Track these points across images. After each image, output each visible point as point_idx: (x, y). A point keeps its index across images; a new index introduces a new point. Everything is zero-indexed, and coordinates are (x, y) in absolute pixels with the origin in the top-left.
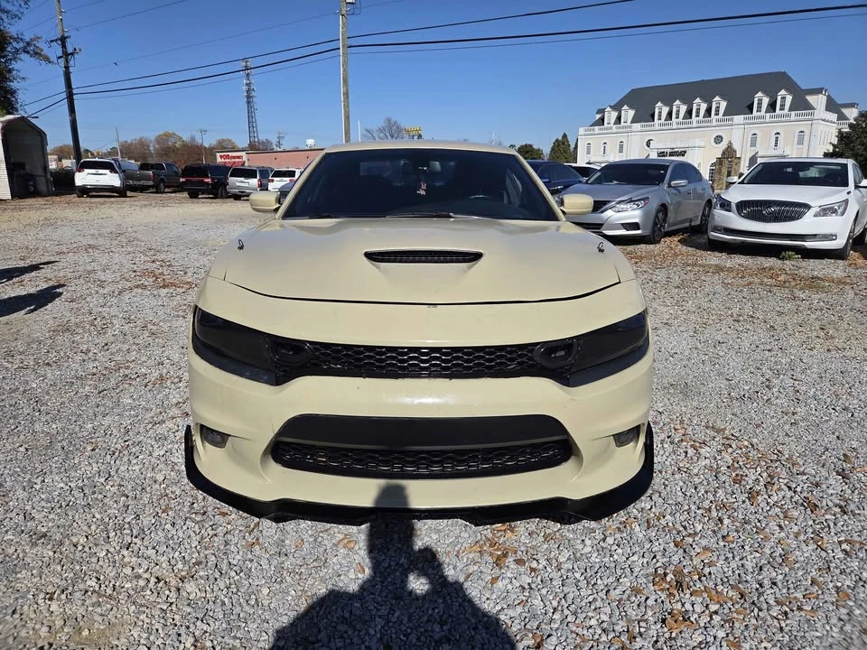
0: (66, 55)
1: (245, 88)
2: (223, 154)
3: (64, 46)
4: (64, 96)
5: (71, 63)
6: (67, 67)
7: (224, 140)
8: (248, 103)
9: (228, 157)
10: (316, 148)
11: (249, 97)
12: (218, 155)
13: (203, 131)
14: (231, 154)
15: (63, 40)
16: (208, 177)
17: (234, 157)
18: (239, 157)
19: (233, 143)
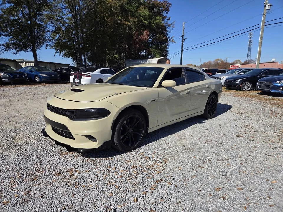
0: (183, 40)
1: (248, 42)
2: (232, 65)
3: (183, 38)
4: (181, 51)
5: (184, 42)
6: (182, 44)
7: (237, 61)
8: (249, 47)
9: (234, 66)
10: (276, 61)
11: (249, 45)
12: (231, 65)
13: (227, 58)
14: (235, 65)
15: (183, 36)
16: (211, 73)
17: (236, 66)
18: (238, 66)
19: (240, 61)
